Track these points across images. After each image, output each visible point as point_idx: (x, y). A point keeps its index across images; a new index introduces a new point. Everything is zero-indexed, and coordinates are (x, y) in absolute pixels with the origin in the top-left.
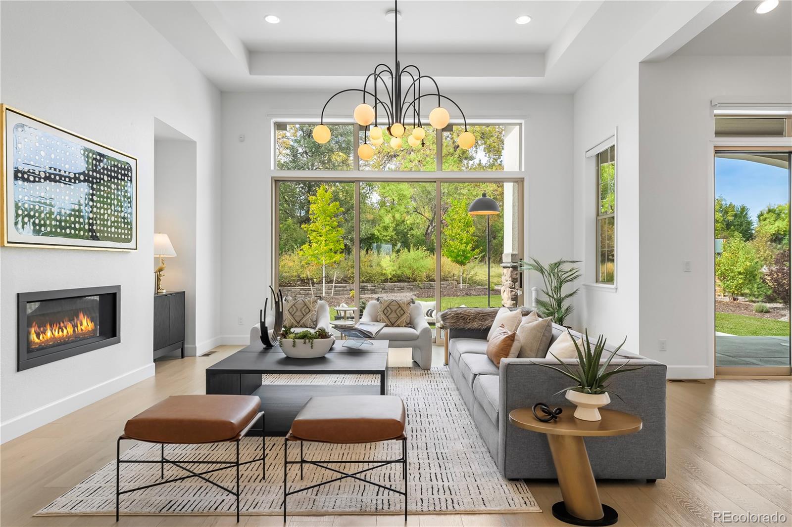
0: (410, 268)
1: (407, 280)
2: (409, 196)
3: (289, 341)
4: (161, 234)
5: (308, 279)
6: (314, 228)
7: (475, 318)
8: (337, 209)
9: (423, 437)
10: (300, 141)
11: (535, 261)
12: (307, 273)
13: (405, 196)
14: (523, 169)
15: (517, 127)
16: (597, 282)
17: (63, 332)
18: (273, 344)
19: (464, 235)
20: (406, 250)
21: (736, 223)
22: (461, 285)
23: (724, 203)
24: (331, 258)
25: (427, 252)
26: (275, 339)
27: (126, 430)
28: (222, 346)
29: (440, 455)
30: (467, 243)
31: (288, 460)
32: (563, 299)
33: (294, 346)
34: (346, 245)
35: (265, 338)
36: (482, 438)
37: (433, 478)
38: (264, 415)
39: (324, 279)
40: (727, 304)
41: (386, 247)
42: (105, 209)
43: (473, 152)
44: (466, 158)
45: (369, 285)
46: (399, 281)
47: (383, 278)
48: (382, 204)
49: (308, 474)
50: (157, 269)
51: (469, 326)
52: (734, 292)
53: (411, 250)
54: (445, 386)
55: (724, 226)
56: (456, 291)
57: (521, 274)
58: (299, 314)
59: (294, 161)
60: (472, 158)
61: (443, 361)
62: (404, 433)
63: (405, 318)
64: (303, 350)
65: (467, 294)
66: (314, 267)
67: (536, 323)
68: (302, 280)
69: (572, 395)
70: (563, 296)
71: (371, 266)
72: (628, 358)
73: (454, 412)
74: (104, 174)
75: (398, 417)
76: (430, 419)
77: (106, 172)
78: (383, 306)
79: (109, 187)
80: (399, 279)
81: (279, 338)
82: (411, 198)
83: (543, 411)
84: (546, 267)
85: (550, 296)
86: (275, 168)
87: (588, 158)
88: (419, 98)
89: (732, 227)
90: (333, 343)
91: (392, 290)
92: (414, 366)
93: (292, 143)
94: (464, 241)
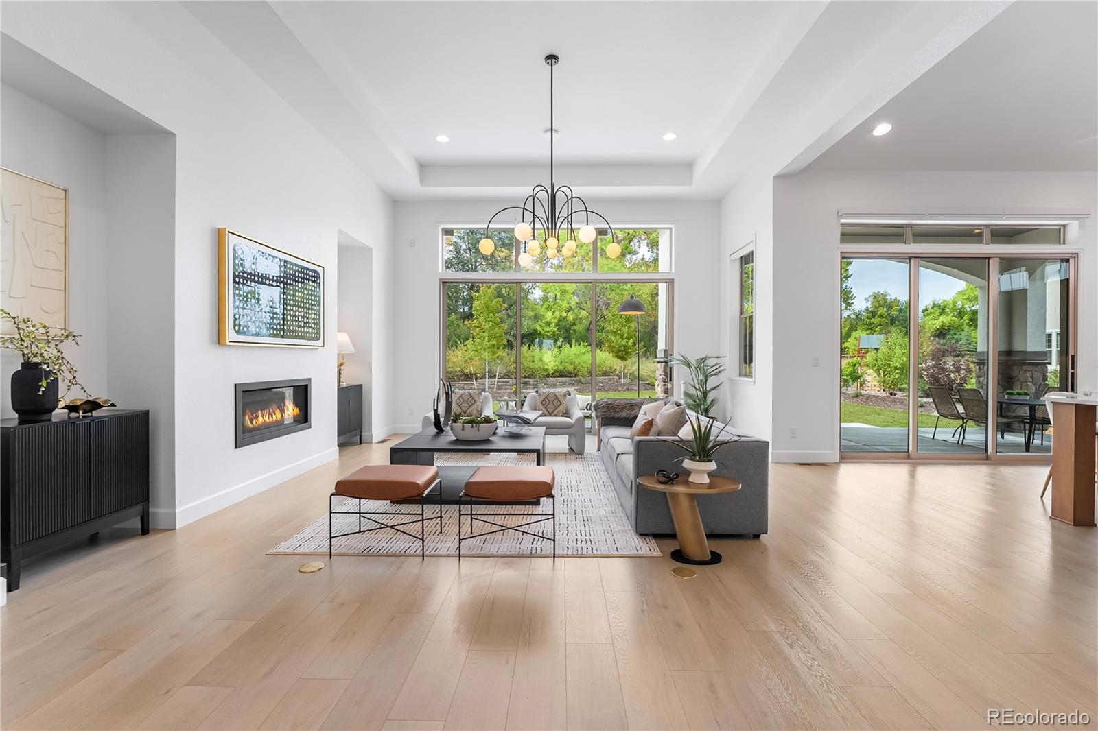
0: (571, 364)
1: (569, 375)
2: (572, 292)
3: (458, 425)
4: (342, 333)
5: (471, 374)
6: (476, 325)
7: (624, 408)
8: (500, 305)
9: (573, 506)
10: (464, 238)
11: (682, 356)
12: (471, 369)
13: (567, 292)
14: (673, 271)
15: (669, 231)
16: (740, 375)
17: (272, 417)
18: (444, 429)
19: (625, 330)
20: (568, 345)
21: (901, 318)
22: (622, 380)
23: (888, 297)
24: (494, 353)
25: (588, 347)
26: (446, 425)
27: (336, 489)
28: (395, 435)
29: (585, 518)
30: (628, 339)
31: (462, 513)
32: (709, 391)
33: (463, 430)
34: (508, 341)
35: (437, 424)
36: (622, 507)
37: (579, 533)
38: (440, 481)
39: (487, 374)
40: (883, 399)
41: (548, 343)
42: (299, 312)
43: (636, 247)
44: (630, 253)
45: (531, 381)
46: (561, 376)
47: (545, 374)
48: (545, 299)
49: (477, 530)
50: (340, 362)
51: (618, 415)
52: (890, 387)
53: (573, 346)
54: (596, 468)
55: (889, 322)
56: (618, 386)
57: (671, 368)
58: (465, 404)
59: (457, 258)
60: (635, 253)
61: (597, 448)
62: (553, 492)
63: (561, 408)
64: (470, 433)
65: (628, 389)
66: (478, 363)
67: (672, 410)
68: (466, 375)
69: (687, 464)
70: (708, 389)
71: (533, 361)
72: (739, 436)
73: (601, 487)
74: (298, 282)
75: (549, 480)
76: (580, 493)
77: (300, 280)
78: (542, 398)
79: (303, 293)
80: (561, 374)
81: (450, 423)
82: (573, 293)
83: (664, 476)
84: (693, 362)
85: (696, 389)
86: (442, 271)
87: (733, 260)
88: (571, 214)
89: (897, 322)
90: (497, 429)
91: (554, 386)
92: (570, 452)
93: (455, 240)
94: (625, 336)
